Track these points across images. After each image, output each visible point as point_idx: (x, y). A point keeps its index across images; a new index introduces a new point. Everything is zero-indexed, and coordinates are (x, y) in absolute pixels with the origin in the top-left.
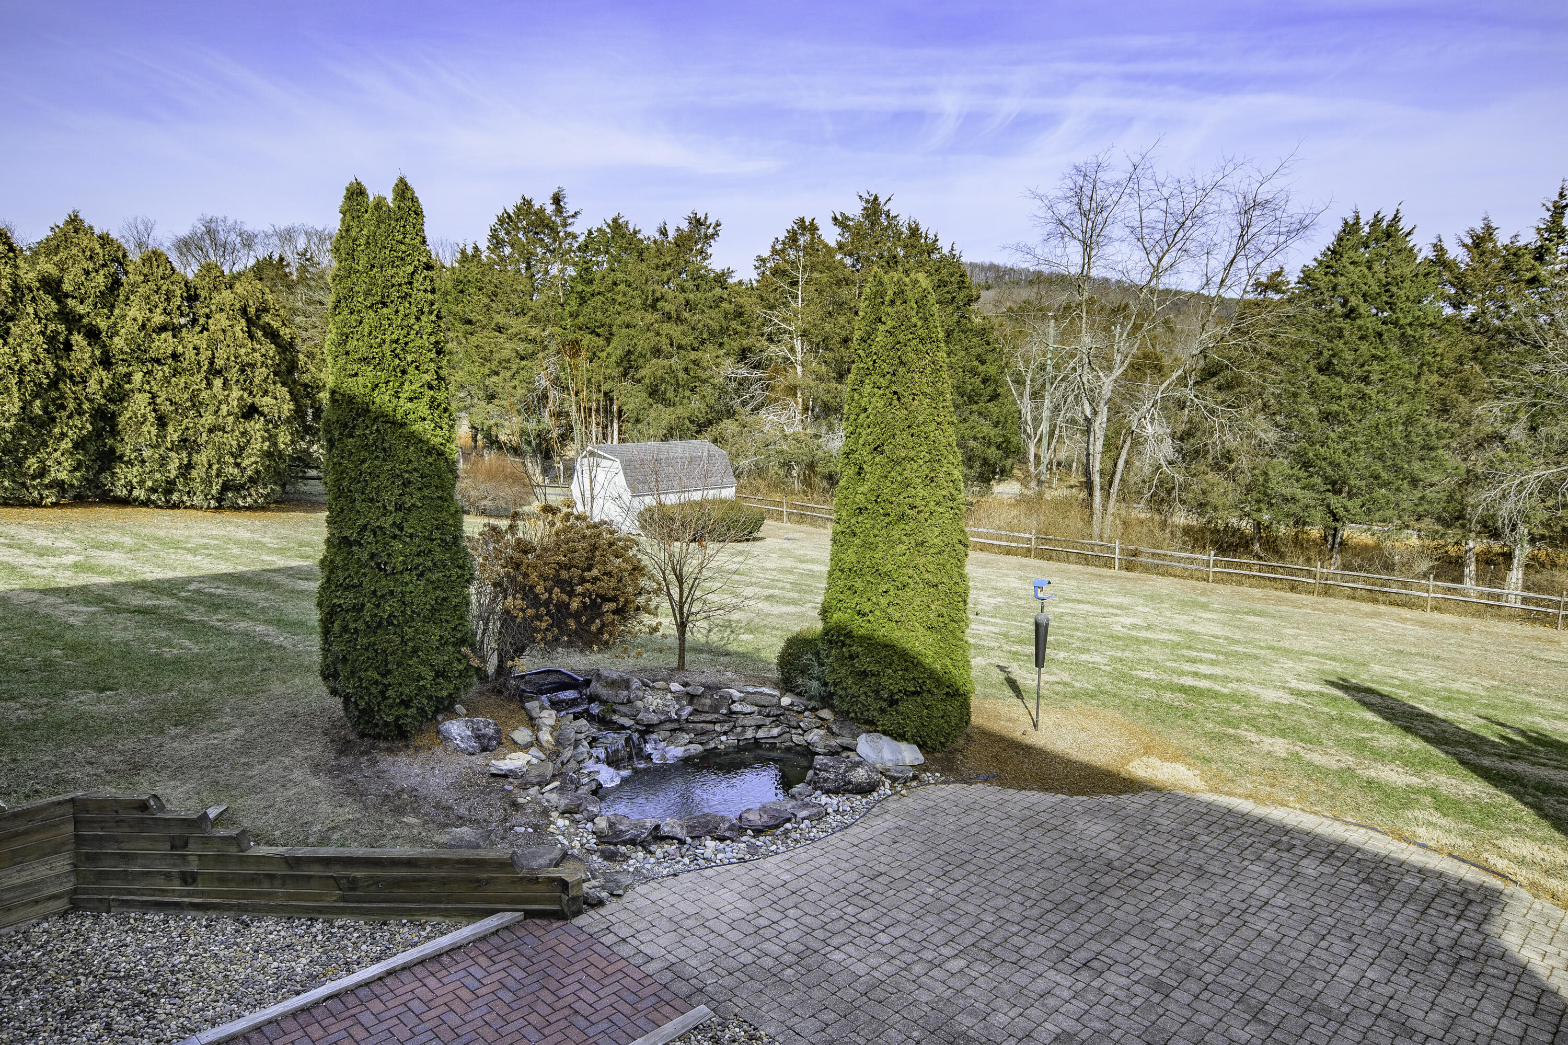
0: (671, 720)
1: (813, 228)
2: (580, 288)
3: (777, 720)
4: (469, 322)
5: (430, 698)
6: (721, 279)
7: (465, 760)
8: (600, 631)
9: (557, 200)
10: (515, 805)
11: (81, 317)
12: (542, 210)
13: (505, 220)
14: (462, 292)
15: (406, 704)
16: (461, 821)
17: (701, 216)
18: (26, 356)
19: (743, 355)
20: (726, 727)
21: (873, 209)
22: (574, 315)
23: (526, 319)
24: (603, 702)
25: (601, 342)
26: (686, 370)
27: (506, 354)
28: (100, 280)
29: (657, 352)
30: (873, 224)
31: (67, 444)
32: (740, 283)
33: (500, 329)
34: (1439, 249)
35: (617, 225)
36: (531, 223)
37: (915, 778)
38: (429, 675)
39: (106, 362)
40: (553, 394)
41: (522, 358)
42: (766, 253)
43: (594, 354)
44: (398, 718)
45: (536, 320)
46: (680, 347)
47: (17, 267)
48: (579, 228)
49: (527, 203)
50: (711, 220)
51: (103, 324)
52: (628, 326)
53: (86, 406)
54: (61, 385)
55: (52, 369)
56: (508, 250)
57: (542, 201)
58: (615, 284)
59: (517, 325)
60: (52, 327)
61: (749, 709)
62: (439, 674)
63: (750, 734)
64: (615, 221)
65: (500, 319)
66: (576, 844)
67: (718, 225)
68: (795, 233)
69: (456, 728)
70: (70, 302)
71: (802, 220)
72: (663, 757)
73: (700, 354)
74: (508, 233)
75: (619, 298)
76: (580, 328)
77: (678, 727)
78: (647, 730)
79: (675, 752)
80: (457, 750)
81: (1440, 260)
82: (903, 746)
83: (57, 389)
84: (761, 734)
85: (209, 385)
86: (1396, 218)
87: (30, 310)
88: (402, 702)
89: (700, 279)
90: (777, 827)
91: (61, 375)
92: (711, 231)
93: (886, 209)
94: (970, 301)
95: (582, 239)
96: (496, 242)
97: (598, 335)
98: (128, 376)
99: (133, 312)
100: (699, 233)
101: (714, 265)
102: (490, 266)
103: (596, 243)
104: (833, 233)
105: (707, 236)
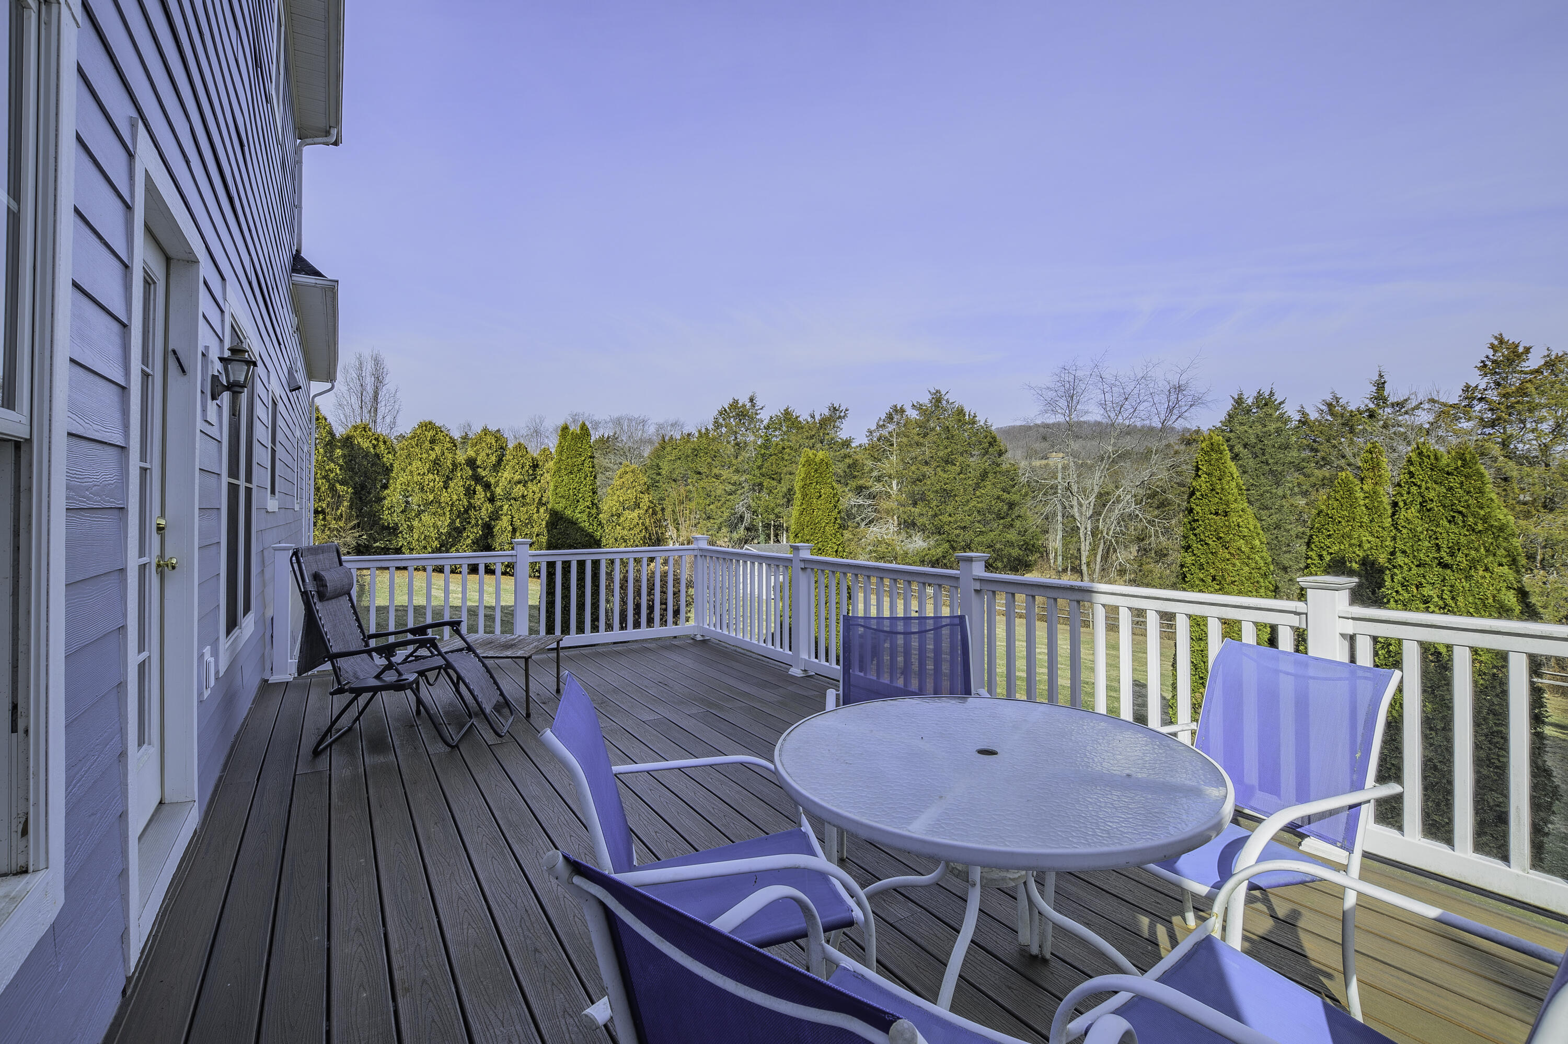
1: (902, 411)
2: (763, 451)
4: (699, 473)
6: (847, 444)
9: (751, 400)
11: (483, 477)
12: (744, 406)
13: (723, 412)
14: (696, 455)
17: (837, 405)
18: (455, 497)
19: (859, 490)
21: (937, 399)
22: (760, 468)
23: (731, 470)
25: (774, 483)
27: (719, 492)
28: (493, 459)
30: (937, 406)
31: (469, 541)
32: (860, 446)
33: (717, 477)
34: (1304, 414)
35: (787, 413)
36: (738, 414)
39: (492, 500)
40: (747, 516)
41: (729, 495)
42: (873, 427)
43: (771, 491)
45: (737, 471)
47: (455, 454)
48: (764, 417)
49: (736, 402)
50: (843, 408)
51: (492, 481)
52: (790, 474)
53: (480, 522)
54: (470, 512)
55: (466, 504)
56: (724, 430)
57: (744, 400)
58: (784, 448)
59: (726, 473)
60: (468, 483)
64: (786, 410)
65: (716, 471)
67: (847, 410)
68: (891, 414)
70: (479, 470)
71: (896, 406)
74: (724, 420)
75: (786, 457)
76: (763, 476)
81: (1304, 422)
83: (468, 514)
85: (538, 511)
86: (1272, 394)
87: (459, 475)
89: (834, 442)
91: (471, 506)
92: (842, 414)
93: (946, 398)
94: (1000, 454)
95: (765, 422)
96: (717, 425)
97: (773, 479)
98: (501, 506)
99: (506, 474)
100: (835, 415)
101: (843, 435)
102: (714, 440)
103: (774, 424)
104: (913, 414)
105: (840, 417)
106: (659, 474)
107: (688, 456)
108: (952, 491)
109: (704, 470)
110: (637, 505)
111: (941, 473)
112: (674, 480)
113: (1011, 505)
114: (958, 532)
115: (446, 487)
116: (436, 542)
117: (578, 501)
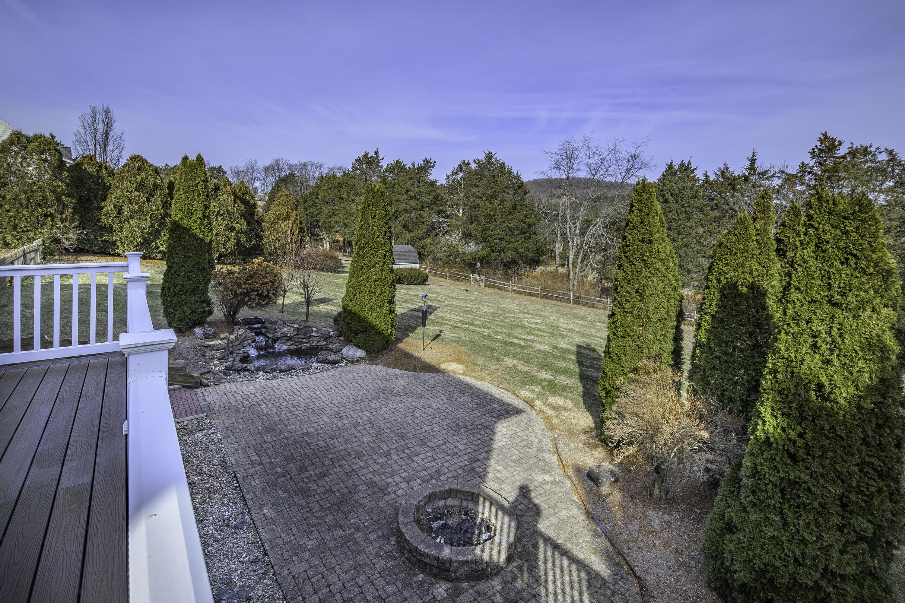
0: (286, 336)
1: (468, 164)
3: (326, 339)
4: (342, 198)
5: (190, 319)
6: (433, 183)
7: (198, 341)
8: (248, 301)
9: (376, 153)
10: (204, 356)
12: (372, 157)
13: (358, 160)
14: (340, 187)
15: (181, 320)
16: (183, 358)
17: (429, 159)
19: (439, 213)
20: (307, 341)
21: (489, 157)
24: (267, 329)
26: (417, 218)
29: (406, 211)
30: (489, 162)
32: (442, 185)
33: (353, 201)
34: (707, 176)
35: (398, 162)
36: (367, 162)
37: (357, 361)
38: (189, 312)
42: (450, 174)
44: (178, 325)
46: (414, 209)
48: (384, 164)
49: (367, 154)
50: (432, 161)
52: (398, 201)
55: (163, 212)
56: (358, 172)
57: (371, 153)
58: (395, 185)
61: (317, 335)
62: (193, 312)
63: (314, 344)
64: (398, 161)
65: (352, 197)
66: (217, 369)
67: (435, 162)
68: (461, 166)
69: (198, 331)
71: (464, 161)
72: (280, 349)
73: (422, 212)
74: (359, 165)
75: (395, 190)
77: (289, 339)
78: (276, 340)
79: (285, 347)
80: (197, 337)
81: (707, 181)
82: (360, 350)
84: (319, 344)
85: (217, 220)
86: (689, 163)
88: (180, 320)
89: (425, 182)
90: (289, 371)
92: (432, 165)
93: (494, 157)
94: (526, 193)
95: (384, 168)
96: (355, 168)
100: (428, 165)
101: (431, 178)
102: (352, 178)
103: (389, 169)
104: (474, 166)
105: (430, 167)
106: (317, 198)
107: (335, 187)
108: (494, 215)
109: (345, 196)
110: (288, 218)
111: (488, 204)
112: (327, 202)
113: (530, 226)
114: (496, 241)
115: (148, 200)
116: (140, 239)
117: (192, 214)
